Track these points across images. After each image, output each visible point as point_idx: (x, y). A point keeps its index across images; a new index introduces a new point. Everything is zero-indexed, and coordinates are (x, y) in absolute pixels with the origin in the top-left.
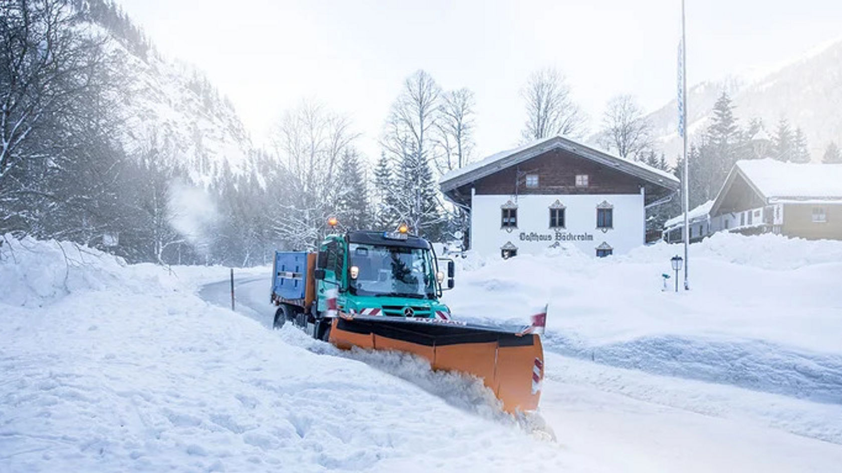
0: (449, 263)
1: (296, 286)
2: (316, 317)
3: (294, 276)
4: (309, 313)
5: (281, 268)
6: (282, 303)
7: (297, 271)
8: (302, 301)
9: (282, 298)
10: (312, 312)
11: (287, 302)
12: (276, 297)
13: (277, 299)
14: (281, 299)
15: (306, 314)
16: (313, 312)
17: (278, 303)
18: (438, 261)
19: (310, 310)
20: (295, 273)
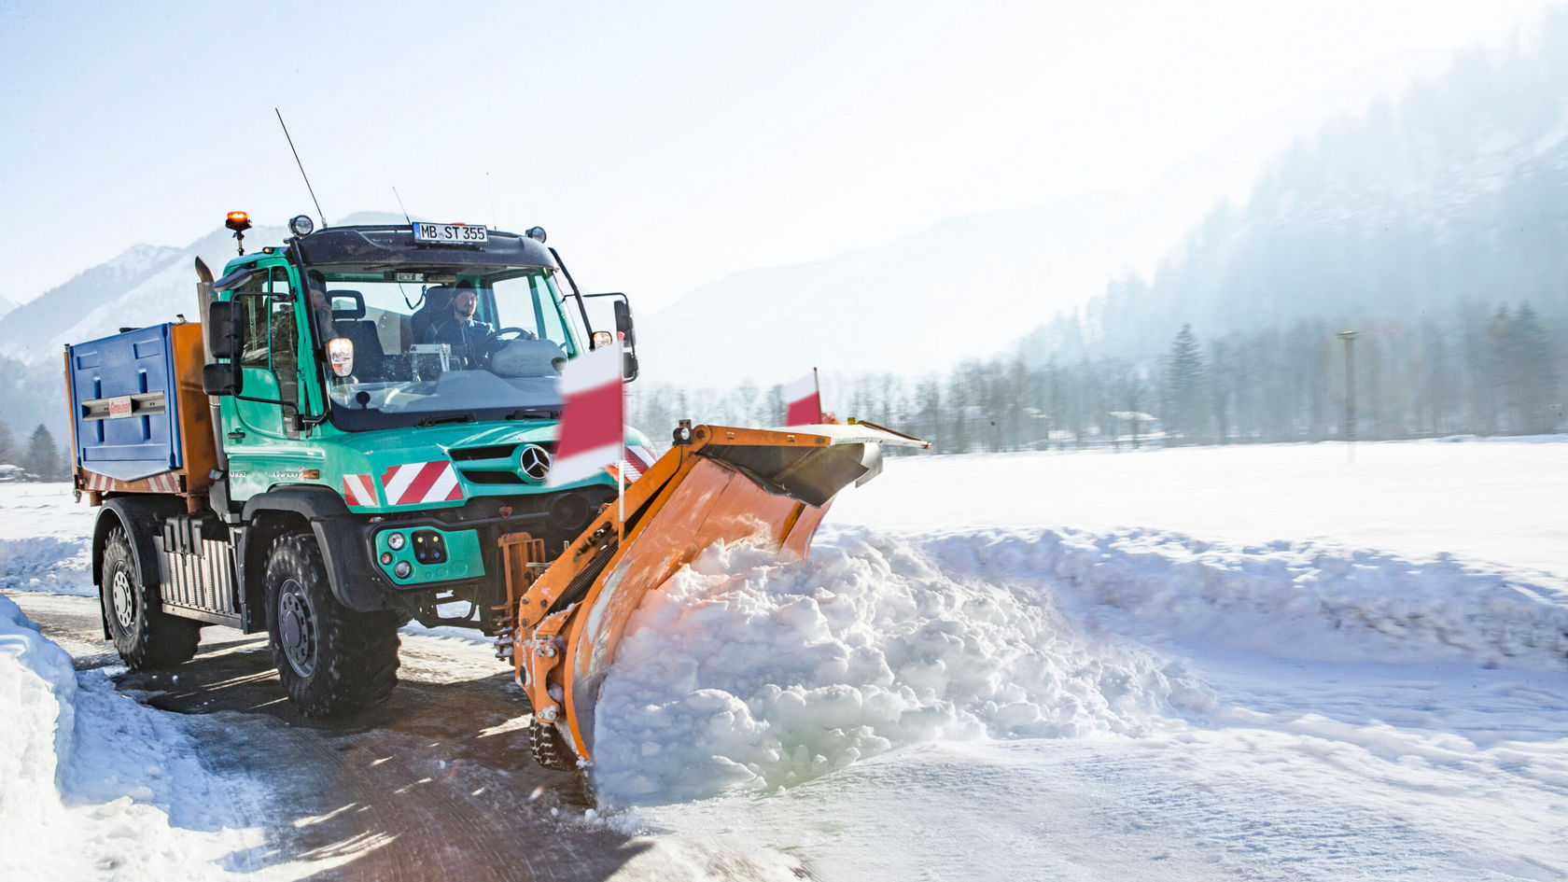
0: (618, 304)
1: (148, 435)
2: (228, 518)
3: (136, 405)
4: (204, 510)
5: (92, 391)
6: (111, 495)
7: (144, 390)
8: (176, 476)
9: (109, 479)
10: (213, 505)
11: (126, 488)
12: (87, 480)
13: (92, 486)
14: (104, 480)
15: (195, 516)
16: (216, 504)
17: (98, 498)
18: (583, 299)
19: (203, 500)
20: (139, 396)
